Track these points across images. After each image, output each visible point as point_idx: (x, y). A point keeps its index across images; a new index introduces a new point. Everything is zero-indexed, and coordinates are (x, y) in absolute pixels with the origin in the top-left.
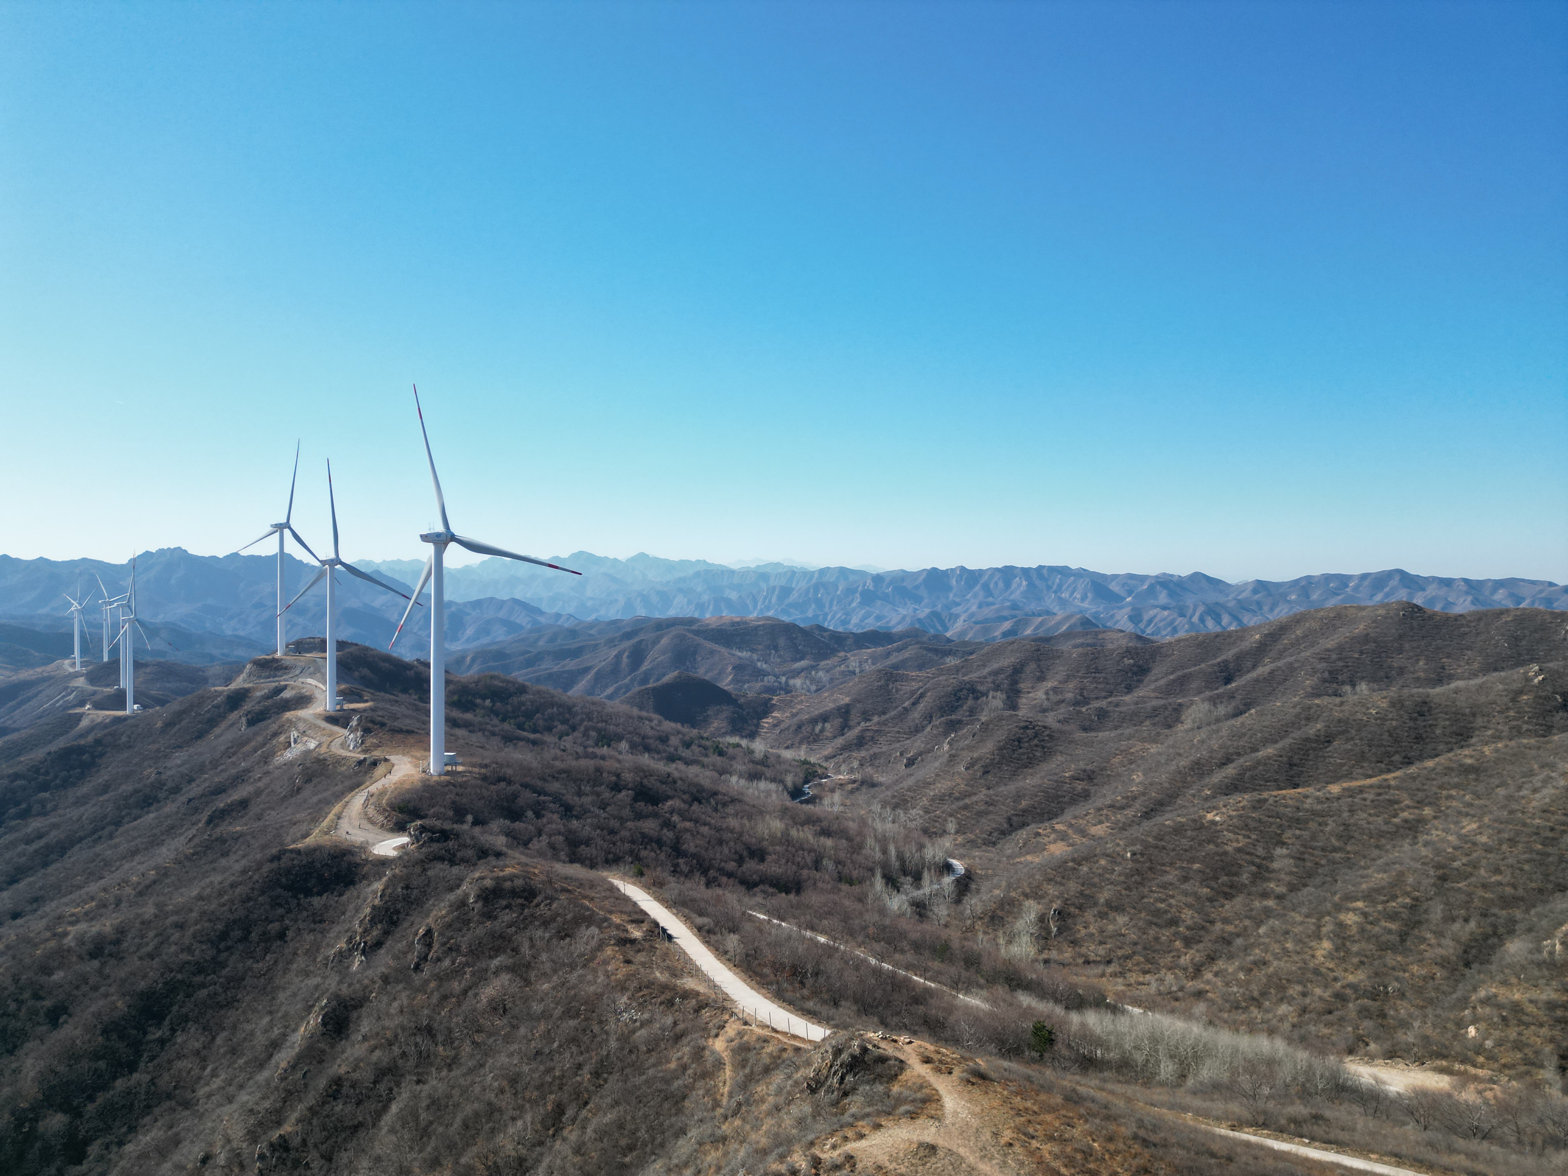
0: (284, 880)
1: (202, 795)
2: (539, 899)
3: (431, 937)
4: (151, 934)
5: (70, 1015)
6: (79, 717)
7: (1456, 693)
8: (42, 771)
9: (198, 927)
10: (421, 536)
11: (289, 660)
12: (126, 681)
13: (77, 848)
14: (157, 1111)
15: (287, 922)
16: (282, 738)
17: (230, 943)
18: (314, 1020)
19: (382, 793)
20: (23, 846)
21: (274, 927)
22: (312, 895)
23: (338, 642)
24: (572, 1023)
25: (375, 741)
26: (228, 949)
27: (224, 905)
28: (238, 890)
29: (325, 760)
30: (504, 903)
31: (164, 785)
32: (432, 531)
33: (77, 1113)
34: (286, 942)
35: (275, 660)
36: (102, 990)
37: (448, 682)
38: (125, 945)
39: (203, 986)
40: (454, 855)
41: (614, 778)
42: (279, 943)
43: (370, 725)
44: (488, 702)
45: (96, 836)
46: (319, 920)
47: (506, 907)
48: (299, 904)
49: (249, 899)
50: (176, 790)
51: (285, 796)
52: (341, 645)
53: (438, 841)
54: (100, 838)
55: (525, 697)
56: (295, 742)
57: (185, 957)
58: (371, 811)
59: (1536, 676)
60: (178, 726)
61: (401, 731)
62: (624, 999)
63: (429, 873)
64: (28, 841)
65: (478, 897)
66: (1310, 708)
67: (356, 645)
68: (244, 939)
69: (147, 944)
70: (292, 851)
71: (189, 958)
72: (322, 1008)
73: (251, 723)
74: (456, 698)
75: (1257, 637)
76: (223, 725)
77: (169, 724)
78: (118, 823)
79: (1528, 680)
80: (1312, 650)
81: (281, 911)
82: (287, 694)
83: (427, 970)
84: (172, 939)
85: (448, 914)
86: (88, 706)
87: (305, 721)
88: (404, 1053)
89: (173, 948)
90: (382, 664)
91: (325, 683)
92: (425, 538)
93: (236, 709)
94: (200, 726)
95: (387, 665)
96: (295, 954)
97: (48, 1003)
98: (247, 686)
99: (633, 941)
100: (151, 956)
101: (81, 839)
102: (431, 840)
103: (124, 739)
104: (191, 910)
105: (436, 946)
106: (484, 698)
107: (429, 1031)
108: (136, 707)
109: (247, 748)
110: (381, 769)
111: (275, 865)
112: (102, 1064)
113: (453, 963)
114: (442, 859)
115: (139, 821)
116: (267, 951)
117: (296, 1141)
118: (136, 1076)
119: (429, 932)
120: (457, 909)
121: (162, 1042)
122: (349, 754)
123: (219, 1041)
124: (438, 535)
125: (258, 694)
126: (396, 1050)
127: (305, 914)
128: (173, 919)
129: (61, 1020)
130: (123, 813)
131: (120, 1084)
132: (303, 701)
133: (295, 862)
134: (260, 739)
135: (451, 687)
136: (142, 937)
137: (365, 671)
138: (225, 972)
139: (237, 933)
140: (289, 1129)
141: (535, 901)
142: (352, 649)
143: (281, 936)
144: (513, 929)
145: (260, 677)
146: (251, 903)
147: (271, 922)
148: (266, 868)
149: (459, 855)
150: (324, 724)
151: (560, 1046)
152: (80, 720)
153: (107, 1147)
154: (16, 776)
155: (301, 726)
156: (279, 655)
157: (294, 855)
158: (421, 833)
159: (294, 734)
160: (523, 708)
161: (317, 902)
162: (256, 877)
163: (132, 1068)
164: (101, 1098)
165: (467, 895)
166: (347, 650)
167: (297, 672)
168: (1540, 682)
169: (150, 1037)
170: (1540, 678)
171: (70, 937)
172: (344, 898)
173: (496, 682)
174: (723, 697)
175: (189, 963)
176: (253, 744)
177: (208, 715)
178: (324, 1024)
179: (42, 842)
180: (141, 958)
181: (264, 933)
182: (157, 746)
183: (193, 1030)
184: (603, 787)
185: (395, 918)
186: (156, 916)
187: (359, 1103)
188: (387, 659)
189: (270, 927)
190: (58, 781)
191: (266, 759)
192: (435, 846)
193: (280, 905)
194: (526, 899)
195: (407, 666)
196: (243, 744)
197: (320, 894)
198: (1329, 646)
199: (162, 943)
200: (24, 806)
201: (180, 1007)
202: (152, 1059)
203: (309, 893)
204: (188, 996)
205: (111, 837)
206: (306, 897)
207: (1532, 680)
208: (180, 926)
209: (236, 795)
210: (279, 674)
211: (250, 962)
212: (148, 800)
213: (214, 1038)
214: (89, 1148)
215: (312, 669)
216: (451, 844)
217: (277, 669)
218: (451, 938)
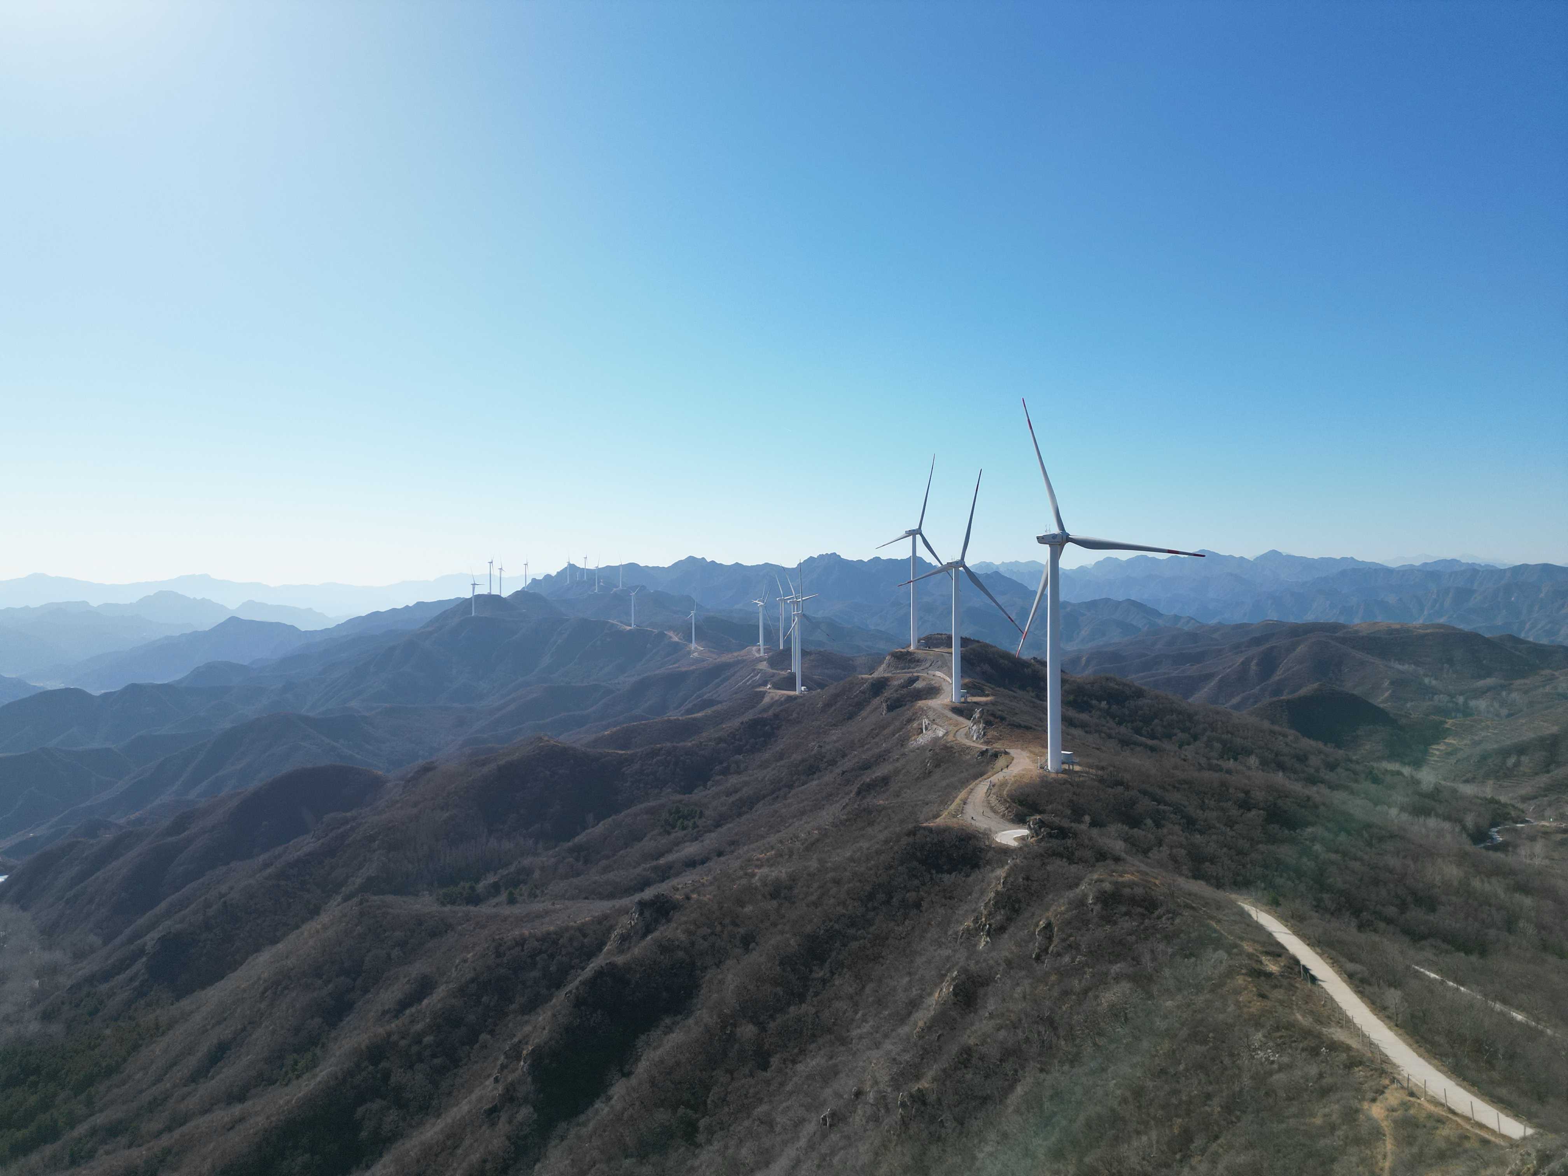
0: (919, 854)
1: (853, 769)
2: (1160, 911)
3: (1051, 931)
4: (815, 885)
5: (757, 944)
6: (763, 694)
8: (737, 737)
9: (851, 885)
10: (1038, 538)
11: (920, 654)
12: (796, 667)
13: (761, 803)
14: (820, 1041)
15: (922, 893)
16: (915, 725)
17: (876, 904)
18: (946, 989)
19: (1003, 784)
20: (725, 798)
21: (911, 896)
22: (942, 872)
23: (961, 638)
24: (1200, 1049)
25: (995, 733)
26: (874, 909)
28: (882, 858)
29: (952, 747)
30: (1124, 909)
31: (824, 757)
32: (1048, 533)
33: (763, 1027)
34: (921, 911)
35: (909, 653)
36: (779, 927)
37: (1064, 682)
38: (796, 891)
39: (855, 938)
40: (1073, 854)
41: (1242, 795)
42: (915, 911)
43: (992, 719)
44: (1104, 704)
45: (774, 795)
46: (949, 896)
47: (1126, 914)
48: (932, 879)
49: (891, 867)
50: (833, 763)
51: (918, 778)
52: (965, 642)
53: (1056, 837)
54: (777, 797)
55: (1141, 702)
56: (926, 729)
57: (840, 910)
58: (993, 800)
60: (834, 708)
61: (1019, 726)
62: (1260, 1036)
63: (1049, 868)
64: (728, 794)
65: (1097, 899)
67: (978, 642)
68: (887, 902)
69: (812, 894)
70: (925, 828)
71: (844, 911)
72: (953, 979)
73: (890, 708)
74: (1071, 698)
76: (868, 709)
77: (828, 705)
78: (791, 787)
81: (916, 882)
82: (919, 685)
83: (1048, 963)
84: (831, 892)
85: (1067, 911)
86: (769, 686)
87: (934, 710)
88: (1027, 1038)
89: (832, 901)
90: (1001, 661)
91: (951, 677)
92: (1042, 540)
93: (878, 695)
94: (850, 709)
95: (1006, 662)
96: (929, 924)
97: (742, 930)
98: (886, 675)
99: (1269, 975)
100: (815, 904)
101: (764, 797)
102: (1050, 836)
103: (795, 715)
104: (845, 870)
105: (1056, 941)
106: (1099, 700)
107: (1051, 1023)
108: (803, 688)
109: (887, 731)
110: (1001, 761)
111: (911, 839)
112: (779, 990)
113: (1073, 961)
114: (1060, 855)
115: (806, 786)
116: (905, 917)
117: (933, 1098)
118: (804, 1006)
119: (1049, 926)
120: (1076, 908)
121: (824, 981)
122: (973, 744)
123: (868, 990)
124: (1054, 536)
125: (896, 683)
127: (937, 888)
128: (831, 875)
129: (751, 947)
130: (794, 778)
131: (793, 1010)
132: (933, 691)
133: (928, 839)
134: (897, 723)
135: (1067, 687)
136: (808, 887)
137: (986, 667)
138: (872, 929)
139: (881, 896)
140: (927, 1085)
141: (1156, 913)
142: (974, 646)
143: (918, 905)
144: (1134, 938)
145: (897, 668)
146: (892, 871)
147: (909, 891)
148: (905, 841)
149: (1078, 854)
150: (951, 715)
151: (1187, 1070)
152: (763, 697)
153: (785, 1061)
154: (720, 740)
155: (931, 715)
156: (912, 648)
157: (926, 833)
158: (1040, 828)
159: (925, 721)
160: (1140, 713)
161: (947, 879)
162: (896, 848)
163: (801, 998)
164: (780, 1019)
165: (1085, 896)
166: (970, 647)
169: (815, 975)
171: (757, 878)
172: (971, 879)
173: (1111, 685)
175: (844, 915)
176: (892, 727)
177: (856, 700)
178: (955, 994)
179: (736, 796)
180: (808, 906)
181: (903, 900)
182: (818, 723)
183: (847, 976)
184: (1230, 803)
185: (1017, 906)
186: (819, 871)
187: (987, 1077)
188: (1007, 656)
189: (908, 895)
190: (748, 747)
191: (903, 742)
192: (1054, 842)
193: (916, 877)
194: (1147, 909)
195: (1024, 664)
196: (883, 728)
197: (949, 872)
199: (823, 894)
200: (725, 765)
201: (838, 954)
202: (816, 994)
203: (940, 870)
204: (844, 945)
205: (785, 797)
206: (937, 872)
208: (837, 882)
209: (879, 772)
210: (912, 666)
211: (892, 924)
212: (812, 769)
213: (864, 987)
214: (772, 1059)
215: (940, 663)
216: (1069, 842)
217: (910, 661)
218: (1071, 935)
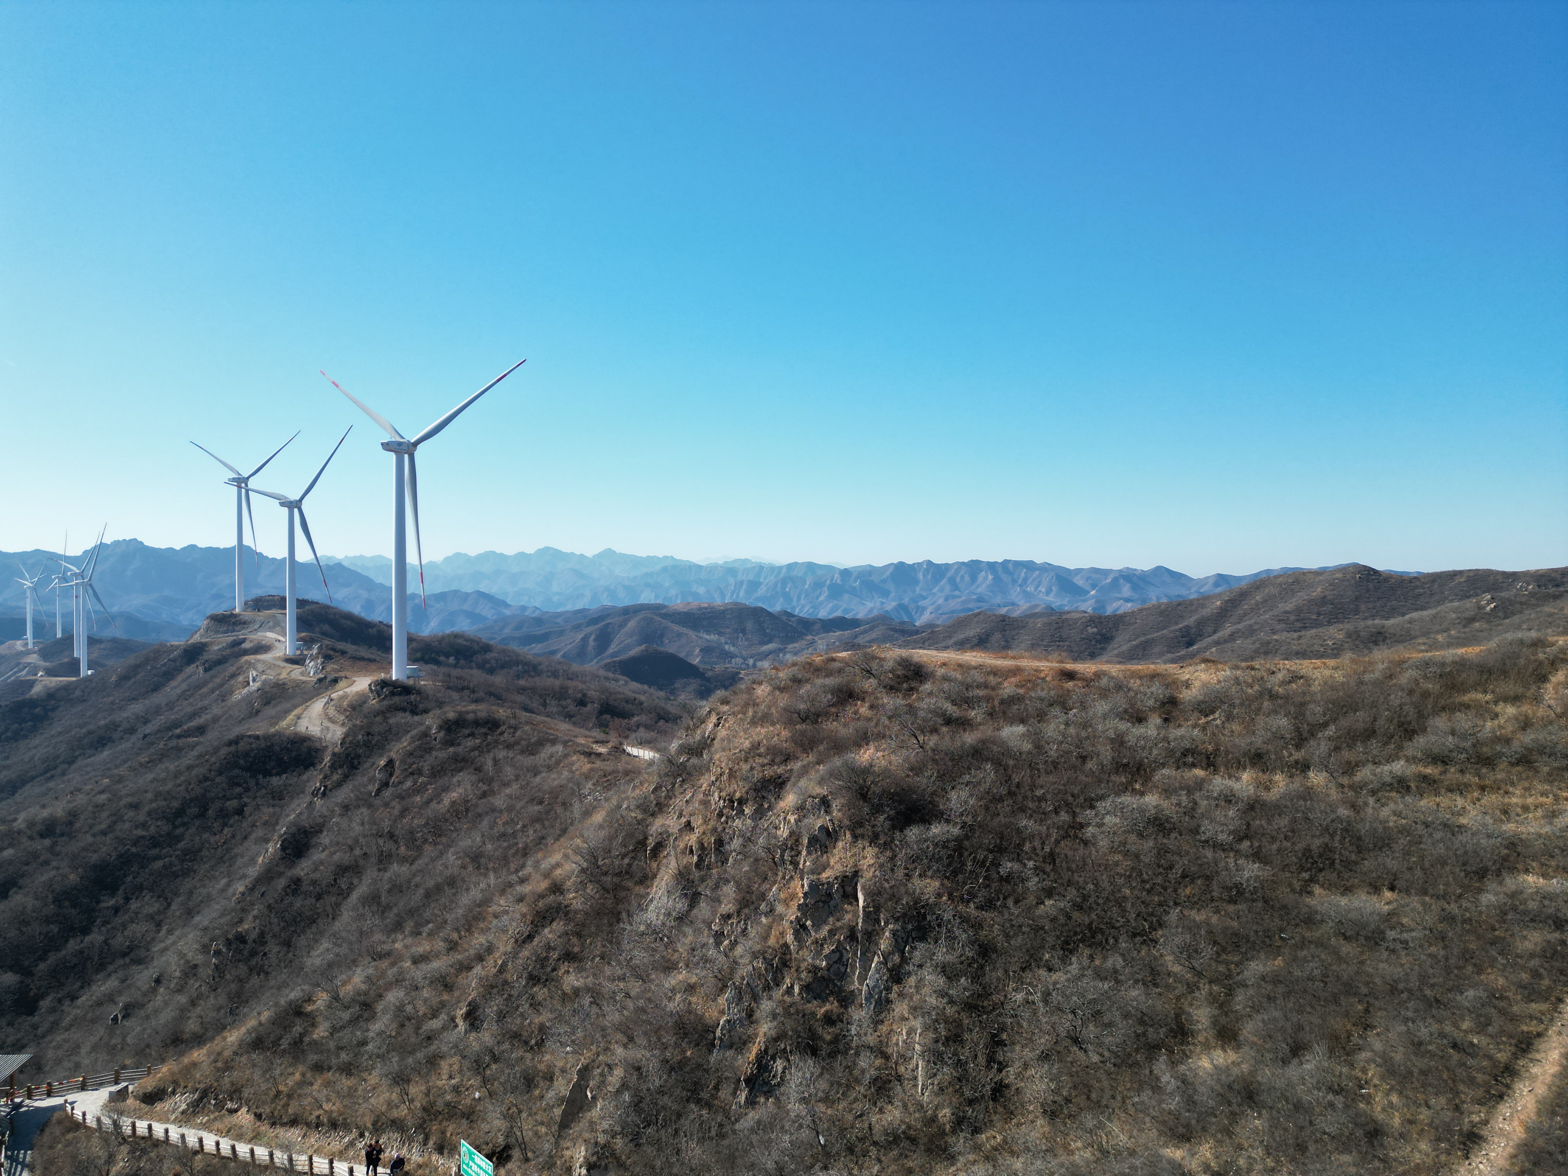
0: (242, 762)
1: (159, 731)
2: (503, 728)
3: (393, 767)
4: (104, 815)
5: (20, 888)
6: (31, 684)
7: (1410, 623)
9: (154, 805)
10: (382, 444)
11: (248, 615)
12: (80, 651)
13: (28, 786)
14: (111, 968)
15: (245, 799)
16: (241, 679)
17: (186, 820)
18: (273, 848)
19: (342, 698)
21: (232, 804)
22: (271, 775)
23: (298, 600)
24: (537, 808)
25: (336, 664)
26: (184, 824)
27: (180, 785)
28: (194, 772)
29: (284, 684)
30: (467, 731)
31: (119, 726)
33: (27, 972)
34: (244, 817)
35: (235, 616)
36: (54, 864)
37: (410, 640)
38: (77, 825)
39: (158, 858)
40: (416, 706)
42: (236, 817)
43: (331, 653)
44: (452, 660)
45: (48, 775)
46: (278, 797)
47: (469, 736)
48: (257, 784)
49: (206, 779)
50: (132, 731)
51: (243, 719)
52: (301, 603)
53: (400, 694)
54: (52, 776)
55: (488, 656)
56: (254, 680)
57: (140, 832)
58: (332, 711)
59: (1488, 604)
60: (133, 680)
61: (362, 659)
62: (590, 785)
63: (391, 721)
65: (440, 728)
66: (1269, 643)
67: (317, 603)
68: (202, 815)
69: (100, 824)
70: (249, 736)
71: (144, 833)
72: (281, 837)
73: (206, 670)
74: (419, 655)
75: (1218, 603)
76: (179, 678)
77: (124, 678)
78: (71, 762)
79: (1480, 608)
80: (1271, 613)
81: (238, 790)
82: (246, 645)
83: (387, 793)
84: (126, 817)
85: (410, 744)
86: (40, 673)
87: (264, 662)
88: (365, 853)
89: (127, 825)
90: (343, 621)
91: (284, 635)
92: (387, 446)
93: (193, 662)
94: (156, 679)
95: (349, 622)
96: (254, 825)
98: (203, 640)
99: (599, 755)
100: (104, 833)
101: (33, 778)
102: (393, 694)
103: (78, 693)
104: (146, 792)
105: (397, 772)
106: (447, 656)
107: (392, 836)
108: (90, 672)
109: (205, 690)
110: (342, 684)
111: (232, 748)
112: (54, 928)
113: (415, 783)
114: (404, 710)
115: (93, 758)
116: (225, 825)
117: (254, 935)
118: (88, 939)
119: (390, 763)
120: (419, 741)
121: (116, 910)
122: (309, 678)
123: (174, 906)
124: (400, 444)
125: (216, 648)
126: (357, 852)
127: (264, 791)
128: (129, 800)
129: (11, 893)
130: (77, 753)
131: (73, 945)
132: (262, 648)
133: (254, 746)
134: (218, 681)
135: (414, 645)
136: (95, 818)
137: (326, 627)
138: (181, 845)
139: (194, 810)
140: (247, 926)
141: (499, 730)
142: (313, 607)
143: (240, 812)
144: (476, 753)
145: (217, 632)
146: (208, 783)
147: (229, 799)
148: (224, 751)
149: (421, 706)
150: (283, 664)
151: (524, 826)
152: (32, 686)
153: (60, 1001)
155: (260, 667)
156: (237, 610)
157: (252, 740)
158: (382, 688)
159: (253, 673)
161: (276, 781)
162: (213, 759)
163: (85, 931)
164: (53, 958)
165: (429, 728)
166: (307, 608)
167: (256, 626)
168: (1492, 610)
169: (103, 905)
170: (1492, 606)
171: (19, 821)
172: (305, 777)
173: (460, 641)
174: (691, 671)
175: (143, 837)
176: (210, 685)
177: (164, 669)
178: (283, 848)
180: (94, 835)
181: (222, 810)
182: (111, 698)
183: (147, 897)
185: (356, 762)
186: (109, 800)
187: (319, 897)
188: (349, 616)
189: (228, 803)
190: (9, 734)
191: (223, 698)
192: (397, 699)
193: (238, 785)
194: (490, 729)
195: (369, 625)
196: (199, 687)
197: (279, 774)
198: (1287, 608)
199: (115, 822)
201: (134, 878)
202: (105, 923)
203: (267, 773)
204: (143, 867)
205: (63, 774)
206: (264, 777)
207: (1484, 608)
208: (135, 806)
209: (194, 723)
210: (237, 628)
211: (206, 836)
212: (101, 741)
213: (169, 905)
214: (41, 1003)
215: (271, 624)
216: (413, 697)
217: (235, 624)
218: (414, 763)
